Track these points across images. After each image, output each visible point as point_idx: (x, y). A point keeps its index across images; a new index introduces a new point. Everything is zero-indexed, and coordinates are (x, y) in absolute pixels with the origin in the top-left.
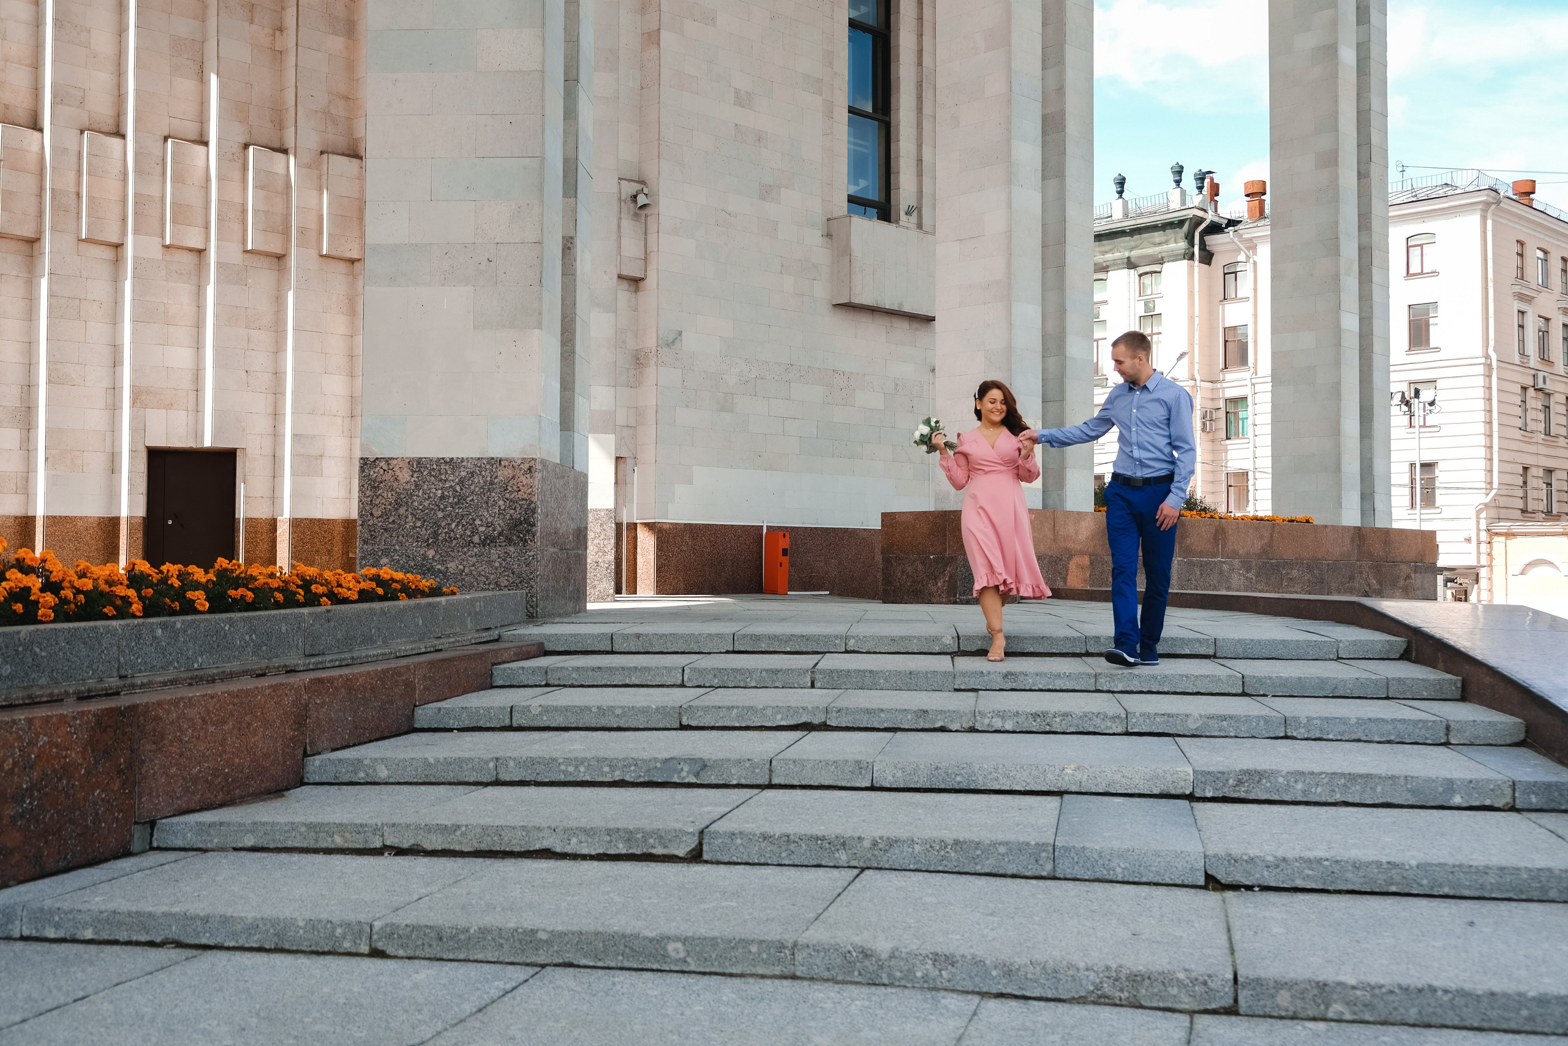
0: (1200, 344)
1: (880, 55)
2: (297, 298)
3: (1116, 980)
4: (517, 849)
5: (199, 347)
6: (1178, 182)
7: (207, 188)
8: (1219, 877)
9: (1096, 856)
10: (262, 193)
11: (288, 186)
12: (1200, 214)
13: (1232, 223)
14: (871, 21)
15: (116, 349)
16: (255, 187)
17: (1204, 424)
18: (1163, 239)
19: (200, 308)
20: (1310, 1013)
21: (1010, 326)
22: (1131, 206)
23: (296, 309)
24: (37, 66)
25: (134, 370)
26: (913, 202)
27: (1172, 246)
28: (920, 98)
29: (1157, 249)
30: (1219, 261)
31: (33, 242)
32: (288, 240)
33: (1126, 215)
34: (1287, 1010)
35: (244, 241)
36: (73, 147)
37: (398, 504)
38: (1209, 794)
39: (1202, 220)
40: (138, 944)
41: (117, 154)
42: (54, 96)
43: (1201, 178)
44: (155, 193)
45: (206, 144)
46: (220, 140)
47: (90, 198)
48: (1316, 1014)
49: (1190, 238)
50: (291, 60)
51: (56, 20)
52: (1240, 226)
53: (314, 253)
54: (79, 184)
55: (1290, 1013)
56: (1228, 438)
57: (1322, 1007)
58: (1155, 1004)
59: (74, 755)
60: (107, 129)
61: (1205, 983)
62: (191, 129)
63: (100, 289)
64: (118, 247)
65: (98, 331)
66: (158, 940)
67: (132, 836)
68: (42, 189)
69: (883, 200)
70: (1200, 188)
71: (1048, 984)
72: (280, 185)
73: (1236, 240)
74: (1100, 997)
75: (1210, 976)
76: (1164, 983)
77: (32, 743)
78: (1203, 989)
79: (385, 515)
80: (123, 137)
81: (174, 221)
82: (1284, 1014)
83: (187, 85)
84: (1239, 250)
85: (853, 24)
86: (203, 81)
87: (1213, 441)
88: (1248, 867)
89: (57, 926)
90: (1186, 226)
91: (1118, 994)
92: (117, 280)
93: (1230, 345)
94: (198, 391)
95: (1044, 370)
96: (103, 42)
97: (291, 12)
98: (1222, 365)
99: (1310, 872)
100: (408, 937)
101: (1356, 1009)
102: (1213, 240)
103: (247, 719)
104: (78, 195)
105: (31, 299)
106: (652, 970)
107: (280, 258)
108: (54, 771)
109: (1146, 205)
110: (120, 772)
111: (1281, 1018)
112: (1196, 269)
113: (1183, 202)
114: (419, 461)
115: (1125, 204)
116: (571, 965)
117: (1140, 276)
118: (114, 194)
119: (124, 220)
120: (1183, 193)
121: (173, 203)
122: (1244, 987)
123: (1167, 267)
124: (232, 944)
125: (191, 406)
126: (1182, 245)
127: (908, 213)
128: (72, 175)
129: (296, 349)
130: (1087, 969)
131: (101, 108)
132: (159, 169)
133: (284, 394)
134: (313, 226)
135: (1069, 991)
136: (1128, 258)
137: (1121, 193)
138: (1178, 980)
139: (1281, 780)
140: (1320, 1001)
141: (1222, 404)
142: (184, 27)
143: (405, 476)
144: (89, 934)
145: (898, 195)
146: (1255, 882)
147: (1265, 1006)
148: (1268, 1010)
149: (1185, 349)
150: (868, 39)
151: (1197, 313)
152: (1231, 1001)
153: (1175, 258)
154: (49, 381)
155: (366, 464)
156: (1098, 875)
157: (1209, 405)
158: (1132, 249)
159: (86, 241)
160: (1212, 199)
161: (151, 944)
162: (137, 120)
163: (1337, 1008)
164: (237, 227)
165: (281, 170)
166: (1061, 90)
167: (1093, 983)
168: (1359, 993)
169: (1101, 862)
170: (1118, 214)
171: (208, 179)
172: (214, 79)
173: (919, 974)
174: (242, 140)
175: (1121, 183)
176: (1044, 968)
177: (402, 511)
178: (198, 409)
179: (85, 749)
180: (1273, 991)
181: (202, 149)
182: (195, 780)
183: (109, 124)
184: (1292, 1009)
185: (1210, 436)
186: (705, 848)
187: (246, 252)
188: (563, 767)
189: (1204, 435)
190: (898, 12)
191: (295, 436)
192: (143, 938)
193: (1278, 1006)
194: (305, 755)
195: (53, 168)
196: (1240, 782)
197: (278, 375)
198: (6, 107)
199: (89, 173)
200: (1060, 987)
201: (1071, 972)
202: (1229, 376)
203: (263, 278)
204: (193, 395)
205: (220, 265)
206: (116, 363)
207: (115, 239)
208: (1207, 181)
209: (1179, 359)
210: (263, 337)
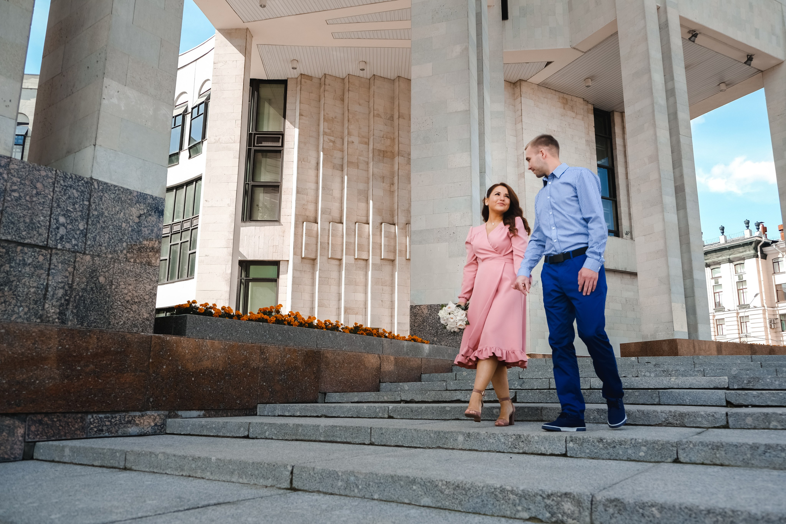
0: (765, 292)
1: (611, 177)
2: (398, 274)
3: (674, 416)
4: (448, 400)
5: (366, 293)
6: (748, 227)
7: (369, 238)
8: (732, 402)
9: (677, 395)
10: (387, 239)
11: (395, 236)
12: (759, 239)
13: (774, 242)
14: (606, 165)
15: (339, 295)
16: (384, 237)
17: (771, 325)
18: (744, 250)
19: (366, 279)
20: (762, 426)
21: (668, 266)
22: (728, 238)
23: (398, 278)
24: (316, 203)
25: (345, 301)
26: (628, 230)
27: (748, 252)
28: (628, 191)
29: (741, 254)
30: (770, 258)
31: (314, 260)
32: (396, 254)
33: (726, 242)
34: (751, 426)
35: (381, 256)
36: (327, 228)
37: (424, 321)
38: (736, 387)
39: (760, 241)
40: (313, 417)
41: (341, 229)
42: (322, 212)
43: (758, 225)
44: (352, 241)
45: (369, 224)
46: (373, 222)
47: (332, 244)
48: (765, 427)
49: (756, 249)
50: (396, 194)
51: (323, 187)
52: (778, 243)
53: (404, 259)
54: (328, 240)
55: (753, 427)
56: (783, 331)
57: (767, 424)
58: (692, 425)
59: (298, 364)
60: (337, 221)
61: (713, 416)
62: (364, 219)
63: (334, 275)
64: (340, 260)
65: (334, 288)
66: (320, 415)
67: (318, 397)
68: (317, 242)
69: (616, 230)
70: (758, 229)
71: (645, 419)
72: (393, 235)
73: (777, 248)
74: (668, 424)
75: (715, 413)
76: (695, 416)
77: (285, 356)
78: (713, 418)
79: (419, 326)
80: (342, 223)
81: (358, 250)
82: (750, 427)
83: (363, 205)
84: (778, 253)
85: (599, 166)
86: (367, 203)
87: (776, 332)
88: (745, 397)
89: (289, 411)
90: (753, 245)
91: (675, 422)
92: (340, 271)
93: (779, 292)
94: (366, 308)
95: (685, 285)
96: (337, 193)
97: (396, 178)
98: (776, 301)
99: (774, 398)
100: (401, 411)
101: (783, 424)
102: (767, 249)
103: (359, 364)
104: (328, 243)
105: (313, 279)
106: (488, 420)
107: (393, 261)
108: (292, 367)
109: (735, 237)
110: (314, 373)
111: (749, 429)
112: (760, 262)
113: (751, 235)
114: (431, 306)
115: (725, 237)
116: (458, 419)
117: (735, 265)
118: (339, 243)
119: (342, 251)
120: (751, 231)
121: (358, 244)
122: (730, 416)
123: (746, 261)
124: (343, 416)
125: (364, 314)
126: (752, 252)
127: (627, 234)
128: (327, 237)
129: (398, 292)
130: (662, 412)
131: (336, 214)
132: (353, 233)
133: (394, 308)
134: (404, 249)
135: (654, 421)
136: (729, 259)
137: (723, 233)
138: (701, 415)
139: (768, 380)
140: (766, 421)
141: (778, 317)
142: (362, 186)
143: (426, 311)
144: (298, 414)
145: (622, 227)
146: (749, 404)
147: (741, 424)
148: (742, 426)
149: (758, 292)
150: (606, 171)
151: (762, 279)
152: (725, 423)
153: (750, 257)
154: (319, 306)
155: (412, 308)
156: (679, 403)
157: (772, 317)
158: (730, 255)
159: (331, 258)
160: (764, 233)
161: (317, 417)
162: (347, 218)
163: (774, 424)
164: (378, 251)
165: (393, 231)
166: (682, 176)
167: (664, 418)
168: (783, 417)
169: (679, 397)
170: (722, 241)
171: (369, 236)
172: (371, 202)
173: (592, 417)
174: (380, 221)
175: (723, 229)
176: (643, 412)
177: (425, 324)
178: (366, 315)
179: (302, 362)
180: (744, 418)
181: (367, 225)
182: (340, 382)
183: (338, 220)
184: (753, 425)
185: (774, 330)
186: (517, 397)
187: (382, 259)
188: (470, 384)
189: (771, 330)
190: (617, 160)
191: (398, 323)
192: (315, 415)
193: (747, 424)
194: (380, 382)
195: (321, 235)
196: (749, 382)
197: (392, 302)
198: (307, 216)
199: (332, 236)
200: (651, 420)
201: (654, 414)
202: (780, 305)
203: (387, 268)
204: (364, 310)
205: (373, 264)
206: (340, 300)
207: (339, 258)
208: (761, 226)
209: (755, 296)
210: (387, 289)
